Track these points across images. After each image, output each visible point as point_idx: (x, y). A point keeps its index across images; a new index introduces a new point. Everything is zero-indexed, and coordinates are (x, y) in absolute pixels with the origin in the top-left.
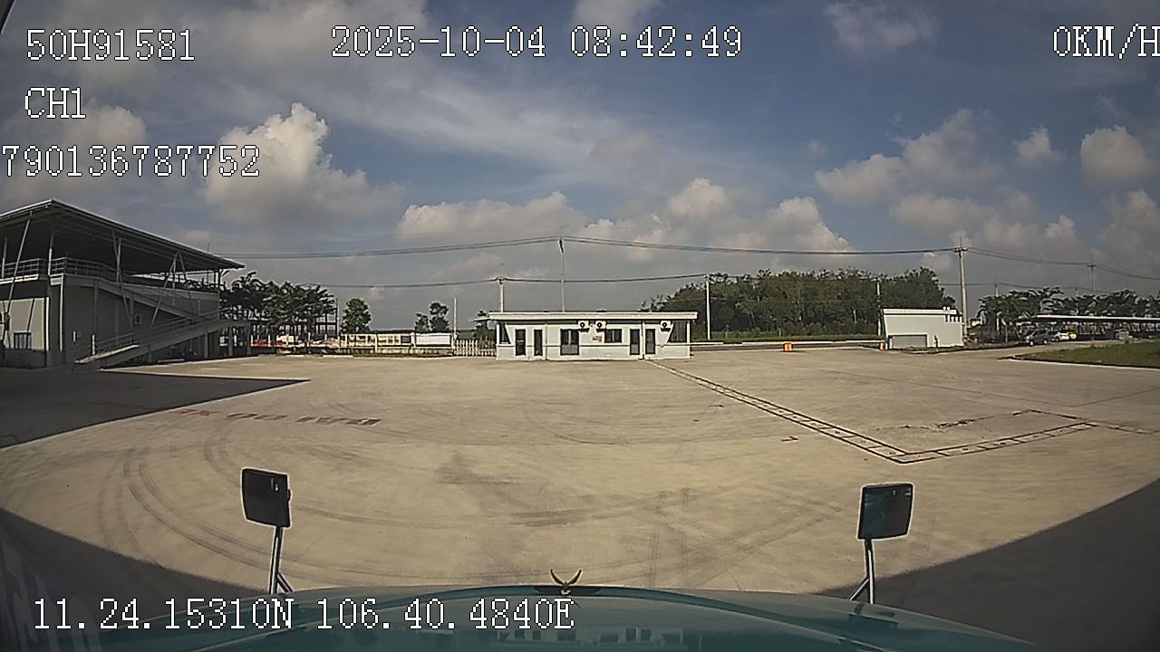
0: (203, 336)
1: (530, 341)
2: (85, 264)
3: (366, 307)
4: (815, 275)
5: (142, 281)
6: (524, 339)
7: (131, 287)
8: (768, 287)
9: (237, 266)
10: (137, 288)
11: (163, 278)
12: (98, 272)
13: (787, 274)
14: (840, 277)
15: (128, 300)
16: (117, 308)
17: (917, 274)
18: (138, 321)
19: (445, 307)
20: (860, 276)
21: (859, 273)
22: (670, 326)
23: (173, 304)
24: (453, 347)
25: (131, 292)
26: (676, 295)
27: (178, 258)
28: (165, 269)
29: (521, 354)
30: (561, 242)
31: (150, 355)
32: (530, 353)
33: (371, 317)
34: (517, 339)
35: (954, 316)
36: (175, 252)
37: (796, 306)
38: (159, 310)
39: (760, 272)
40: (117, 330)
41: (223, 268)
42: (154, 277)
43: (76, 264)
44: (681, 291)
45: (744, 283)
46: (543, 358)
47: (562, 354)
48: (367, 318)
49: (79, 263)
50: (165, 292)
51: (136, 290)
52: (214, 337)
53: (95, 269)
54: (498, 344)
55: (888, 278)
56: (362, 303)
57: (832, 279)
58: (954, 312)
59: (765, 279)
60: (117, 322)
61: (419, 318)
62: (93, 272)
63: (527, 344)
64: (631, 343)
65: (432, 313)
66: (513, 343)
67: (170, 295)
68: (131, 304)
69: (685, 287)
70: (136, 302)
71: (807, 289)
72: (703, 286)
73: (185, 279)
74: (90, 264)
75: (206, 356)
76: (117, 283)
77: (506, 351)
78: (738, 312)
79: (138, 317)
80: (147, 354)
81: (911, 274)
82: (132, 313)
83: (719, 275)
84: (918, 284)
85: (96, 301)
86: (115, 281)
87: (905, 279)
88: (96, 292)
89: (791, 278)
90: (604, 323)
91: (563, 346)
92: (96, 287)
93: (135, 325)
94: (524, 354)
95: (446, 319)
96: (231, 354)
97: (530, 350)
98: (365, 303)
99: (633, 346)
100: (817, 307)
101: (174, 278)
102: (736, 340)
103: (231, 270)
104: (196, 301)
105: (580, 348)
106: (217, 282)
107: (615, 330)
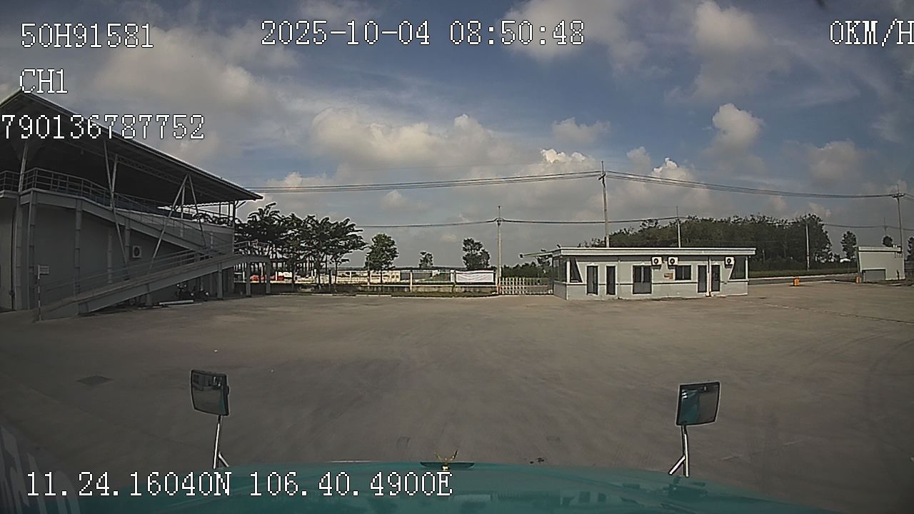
0: (216, 273)
1: (602, 279)
3: (393, 243)
6: (596, 277)
16: (108, 236)
22: (733, 261)
23: (181, 236)
29: (593, 293)
32: (602, 291)
34: (588, 277)
38: (163, 241)
41: (238, 199)
46: (615, 297)
47: (634, 293)
54: (568, 282)
56: (389, 239)
63: (599, 282)
64: (699, 280)
66: (585, 281)
75: (219, 296)
77: (577, 291)
90: (676, 259)
91: (636, 283)
94: (596, 292)
97: (602, 288)
98: (393, 240)
99: (701, 283)
103: (247, 201)
104: (208, 233)
105: (653, 285)
106: (231, 215)
107: (685, 266)
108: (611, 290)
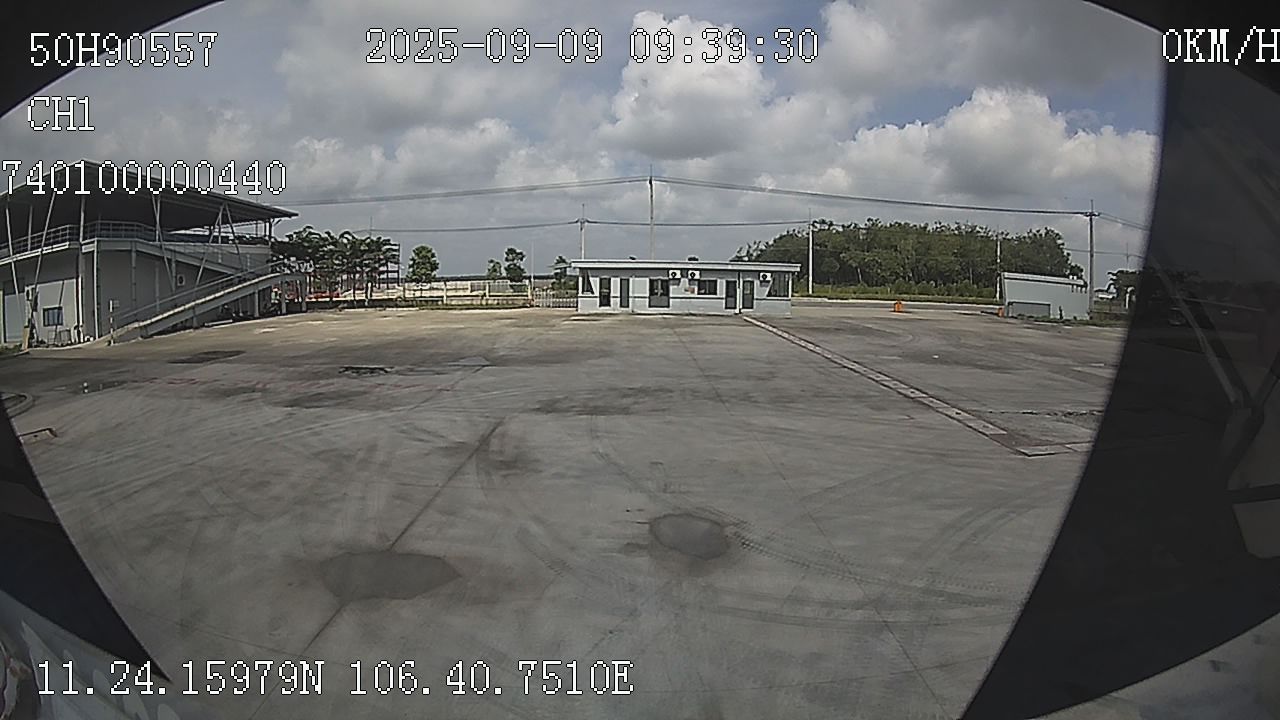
0: (254, 293)
1: (615, 292)
2: (121, 225)
3: (433, 256)
4: (929, 228)
5: (185, 238)
6: (609, 288)
7: (171, 246)
8: (875, 237)
9: (290, 215)
10: (179, 247)
11: (207, 233)
12: (135, 233)
13: (900, 224)
14: (956, 232)
15: (169, 260)
16: (157, 270)
17: (1041, 235)
18: (181, 283)
19: (521, 253)
20: (979, 232)
21: (978, 229)
22: (769, 278)
23: (220, 261)
24: (530, 297)
25: (171, 250)
26: (775, 241)
27: (224, 209)
28: (211, 223)
29: (604, 305)
30: (651, 183)
31: (195, 319)
32: (616, 304)
33: (439, 266)
34: (601, 288)
35: (1082, 286)
36: (221, 204)
37: (906, 261)
38: (204, 269)
39: (869, 220)
40: (157, 295)
41: (274, 217)
42: (198, 231)
43: (111, 227)
44: (781, 237)
45: (850, 232)
46: (629, 310)
47: (650, 306)
48: (434, 267)
49: (114, 225)
50: (211, 248)
51: (177, 249)
52: (265, 293)
53: (132, 230)
54: (580, 294)
55: (1008, 237)
56: (430, 251)
57: (948, 233)
58: (1082, 283)
59: (873, 229)
60: (157, 286)
61: (492, 265)
62: (130, 233)
63: (612, 294)
64: (727, 296)
65: (507, 260)
66: (597, 294)
67: (216, 250)
68: (174, 265)
69: (786, 233)
70: (177, 262)
71: (919, 242)
72: (804, 233)
73: (233, 233)
74: (126, 225)
75: (257, 315)
76: (157, 243)
77: (588, 304)
78: (843, 263)
79: (181, 278)
80: (192, 318)
81: (1035, 235)
82: (174, 275)
83: (823, 222)
84: (1042, 246)
85: (134, 265)
86: (155, 241)
87: (1028, 240)
88: (134, 255)
89: (904, 229)
90: (697, 273)
91: (652, 297)
92: (134, 249)
93: (177, 287)
94: (610, 305)
95: (522, 267)
96: (284, 311)
97: (615, 302)
98: (433, 251)
99: (729, 299)
100: (931, 262)
101: (220, 232)
102: (841, 295)
103: (283, 219)
104: (244, 255)
105: (671, 300)
106: (268, 233)
107: (709, 281)
108: (624, 303)
